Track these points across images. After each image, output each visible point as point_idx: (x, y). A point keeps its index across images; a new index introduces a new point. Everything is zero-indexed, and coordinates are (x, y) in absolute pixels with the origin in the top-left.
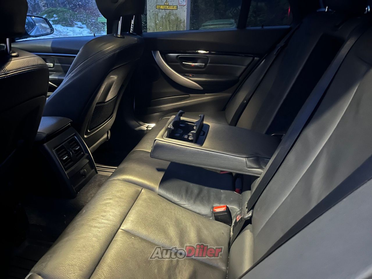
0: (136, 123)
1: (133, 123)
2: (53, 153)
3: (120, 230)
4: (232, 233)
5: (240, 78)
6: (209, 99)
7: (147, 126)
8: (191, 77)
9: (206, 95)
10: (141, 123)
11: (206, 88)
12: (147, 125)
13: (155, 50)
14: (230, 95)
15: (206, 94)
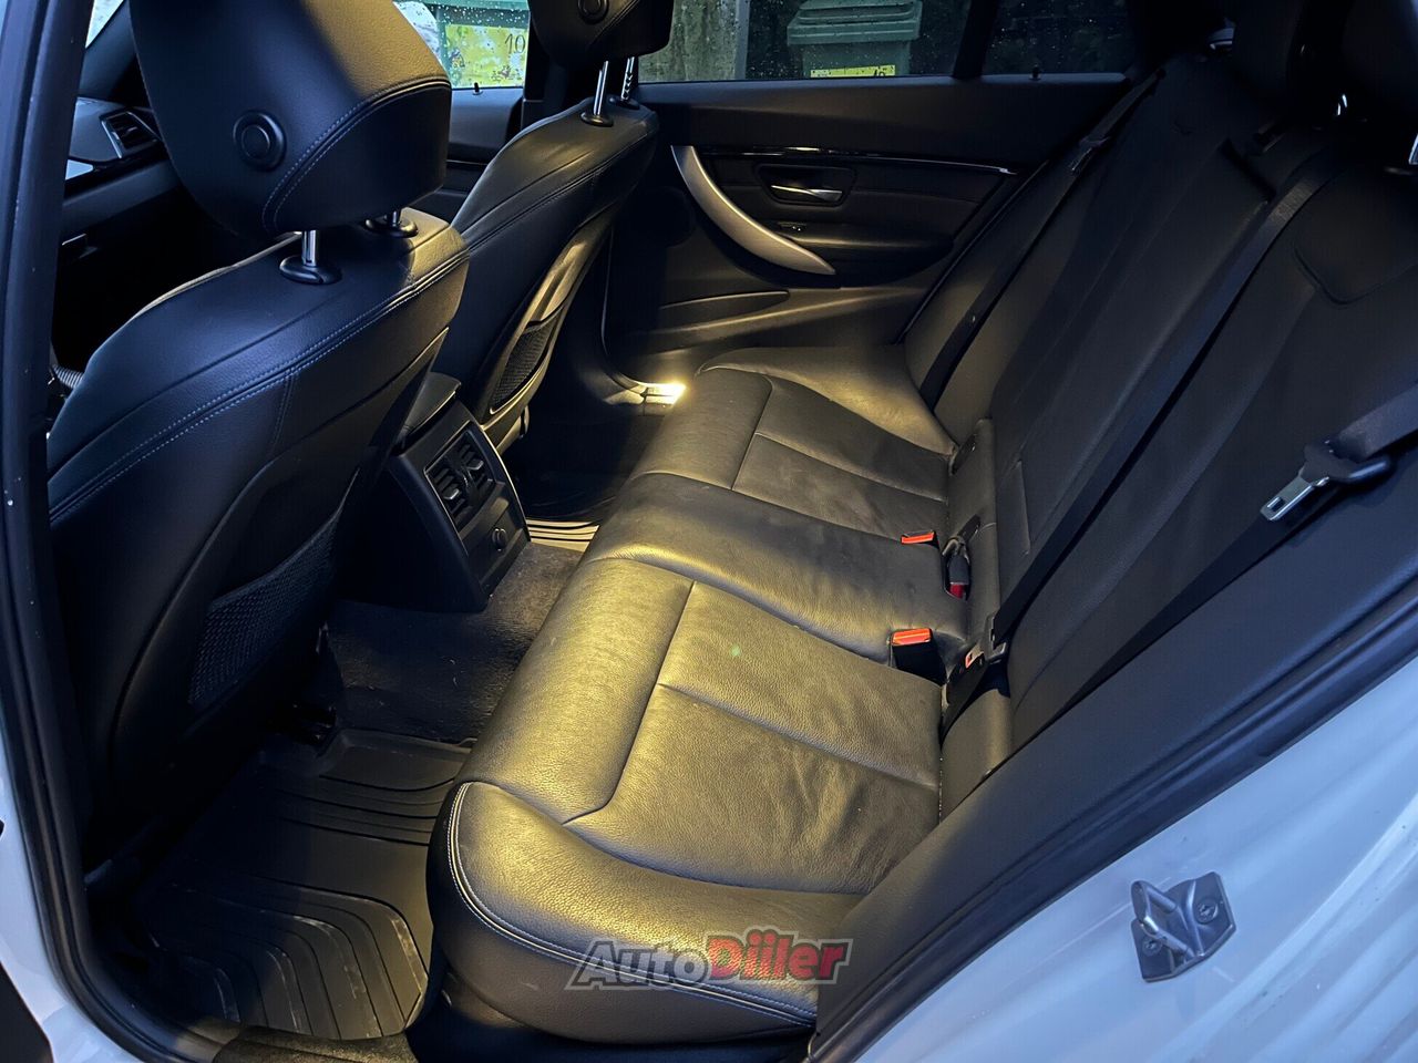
0: (609, 379)
1: (598, 380)
2: (424, 480)
3: (657, 687)
4: (945, 703)
5: (957, 240)
6: (854, 303)
7: (643, 390)
8: (795, 233)
9: (845, 292)
10: (624, 380)
11: (846, 271)
12: (642, 386)
13: (682, 144)
14: (923, 291)
15: (843, 289)
